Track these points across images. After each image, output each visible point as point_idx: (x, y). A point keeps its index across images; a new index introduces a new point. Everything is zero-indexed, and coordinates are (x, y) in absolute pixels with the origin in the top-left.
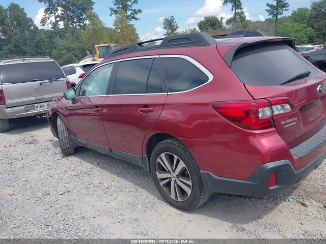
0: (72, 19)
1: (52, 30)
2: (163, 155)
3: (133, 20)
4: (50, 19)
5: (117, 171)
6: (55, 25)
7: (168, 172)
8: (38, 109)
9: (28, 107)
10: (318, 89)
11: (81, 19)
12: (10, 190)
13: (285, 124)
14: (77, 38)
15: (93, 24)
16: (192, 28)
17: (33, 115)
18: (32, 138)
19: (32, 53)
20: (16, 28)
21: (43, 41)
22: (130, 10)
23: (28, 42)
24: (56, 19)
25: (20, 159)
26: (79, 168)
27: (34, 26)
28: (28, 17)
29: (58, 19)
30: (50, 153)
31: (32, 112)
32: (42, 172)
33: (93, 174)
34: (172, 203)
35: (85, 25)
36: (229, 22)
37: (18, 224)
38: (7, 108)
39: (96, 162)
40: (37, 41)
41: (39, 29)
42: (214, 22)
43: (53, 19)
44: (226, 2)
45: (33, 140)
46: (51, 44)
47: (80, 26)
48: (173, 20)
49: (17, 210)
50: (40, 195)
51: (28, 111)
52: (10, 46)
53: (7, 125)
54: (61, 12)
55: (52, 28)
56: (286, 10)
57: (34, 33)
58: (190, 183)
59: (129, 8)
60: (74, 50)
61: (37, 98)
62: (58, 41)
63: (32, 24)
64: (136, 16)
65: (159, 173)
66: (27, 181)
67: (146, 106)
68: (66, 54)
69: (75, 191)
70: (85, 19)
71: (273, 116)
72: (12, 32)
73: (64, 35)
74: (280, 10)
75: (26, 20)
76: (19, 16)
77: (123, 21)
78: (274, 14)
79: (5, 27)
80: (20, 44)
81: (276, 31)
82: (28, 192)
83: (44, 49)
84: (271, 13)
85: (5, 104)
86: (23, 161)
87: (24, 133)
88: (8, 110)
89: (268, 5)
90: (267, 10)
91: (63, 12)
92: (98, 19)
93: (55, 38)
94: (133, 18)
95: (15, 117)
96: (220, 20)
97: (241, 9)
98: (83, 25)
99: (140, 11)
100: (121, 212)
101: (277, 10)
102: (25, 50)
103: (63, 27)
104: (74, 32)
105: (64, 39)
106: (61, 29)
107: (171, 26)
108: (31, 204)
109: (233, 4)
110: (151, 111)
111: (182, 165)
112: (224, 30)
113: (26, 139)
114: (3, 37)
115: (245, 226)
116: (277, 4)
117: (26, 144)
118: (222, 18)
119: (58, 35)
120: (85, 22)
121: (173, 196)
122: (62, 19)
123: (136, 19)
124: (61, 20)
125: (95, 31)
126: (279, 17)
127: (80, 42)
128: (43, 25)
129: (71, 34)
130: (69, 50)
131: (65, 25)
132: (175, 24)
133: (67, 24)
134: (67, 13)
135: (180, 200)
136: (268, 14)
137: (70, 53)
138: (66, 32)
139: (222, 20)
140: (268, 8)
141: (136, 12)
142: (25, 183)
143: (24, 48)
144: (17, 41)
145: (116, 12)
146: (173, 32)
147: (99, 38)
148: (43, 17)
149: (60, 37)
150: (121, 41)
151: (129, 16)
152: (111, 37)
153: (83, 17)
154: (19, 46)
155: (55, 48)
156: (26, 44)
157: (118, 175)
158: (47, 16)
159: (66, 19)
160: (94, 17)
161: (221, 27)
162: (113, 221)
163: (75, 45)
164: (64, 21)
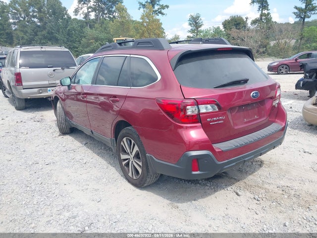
0: (102, 10)
1: (84, 20)
2: (125, 139)
3: (160, 15)
4: (83, 10)
5: (99, 151)
6: (87, 15)
7: (128, 154)
8: (50, 93)
9: (41, 90)
10: (251, 94)
11: (111, 11)
12: (9, 157)
13: (211, 122)
14: (105, 29)
15: (122, 17)
16: (216, 27)
17: (45, 97)
18: (42, 117)
19: (64, 40)
20: (51, 16)
21: (75, 30)
22: (158, 5)
23: (61, 30)
24: (88, 10)
25: (26, 133)
26: (69, 145)
27: (68, 15)
28: (63, 6)
29: (90, 10)
30: (51, 131)
31: (44, 94)
32: (38, 146)
33: (79, 151)
34: (129, 180)
35: (114, 17)
36: (254, 22)
37: (5, 183)
38: (24, 89)
39: (84, 142)
40: (69, 30)
41: (72, 18)
42: (239, 22)
43: (85, 10)
44: (253, 2)
45: (42, 119)
46: (81, 33)
47: (109, 17)
48: (199, 17)
49: (9, 172)
50: (30, 163)
51: (41, 93)
52: (44, 32)
53: (23, 104)
54: (93, 3)
55: (83, 18)
56: (314, 13)
57: (67, 22)
58: (141, 164)
59: (157, 3)
60: (102, 40)
61: (50, 82)
62: (88, 30)
63: (66, 13)
64: (163, 11)
65: (122, 154)
66: (24, 151)
67: (115, 96)
68: (94, 44)
69: (59, 163)
70: (114, 11)
71: (199, 114)
72: (47, 19)
73: (94, 25)
74: (308, 14)
75: (61, 9)
76: (55, 5)
77: (150, 15)
78: (302, 18)
79: (42, 14)
80: (53, 31)
81: (302, 34)
82: (23, 160)
83: (75, 37)
84: (298, 16)
85: (22, 85)
86: (27, 135)
87: (37, 112)
88: (24, 91)
89: (296, 8)
90: (294, 13)
91: (95, 4)
92: (126, 12)
93: (85, 28)
94: (160, 13)
95: (29, 98)
96: (245, 20)
97: (268, 10)
98: (112, 17)
99: (167, 7)
100: (88, 183)
101: (305, 13)
102: (58, 37)
103: (94, 18)
104: (103, 23)
105: (94, 29)
106: (92, 20)
107: (196, 23)
108: (21, 169)
109: (260, 5)
110: (117, 101)
111: (136, 149)
112: (248, 30)
113: (37, 117)
114: (39, 24)
115: (179, 205)
116: (306, 7)
117: (35, 121)
118: (247, 18)
119: (88, 25)
120: (114, 14)
121: (130, 174)
122: (94, 10)
123: (163, 14)
124: (92, 11)
125: (122, 23)
126: (306, 20)
127: (107, 33)
128: (76, 15)
129: (100, 25)
130: (97, 40)
131: (96, 16)
132: (200, 22)
133: (97, 15)
134: (99, 5)
135: (135, 178)
136: (295, 16)
137: (98, 43)
138: (96, 23)
139: (247, 20)
140: (296, 11)
141: (163, 7)
142: (23, 153)
143: (57, 35)
144: (51, 28)
145: (144, 6)
146: (197, 29)
147: (125, 30)
148: (77, 7)
149: (91, 27)
150: (146, 34)
151: (156, 11)
152: (137, 29)
153: (113, 10)
154: (52, 33)
155: (85, 37)
156: (59, 32)
157: (98, 154)
158: (80, 6)
159: (98, 10)
160: (122, 10)
161: (245, 27)
162: (78, 189)
163: (102, 36)
164: (96, 12)
